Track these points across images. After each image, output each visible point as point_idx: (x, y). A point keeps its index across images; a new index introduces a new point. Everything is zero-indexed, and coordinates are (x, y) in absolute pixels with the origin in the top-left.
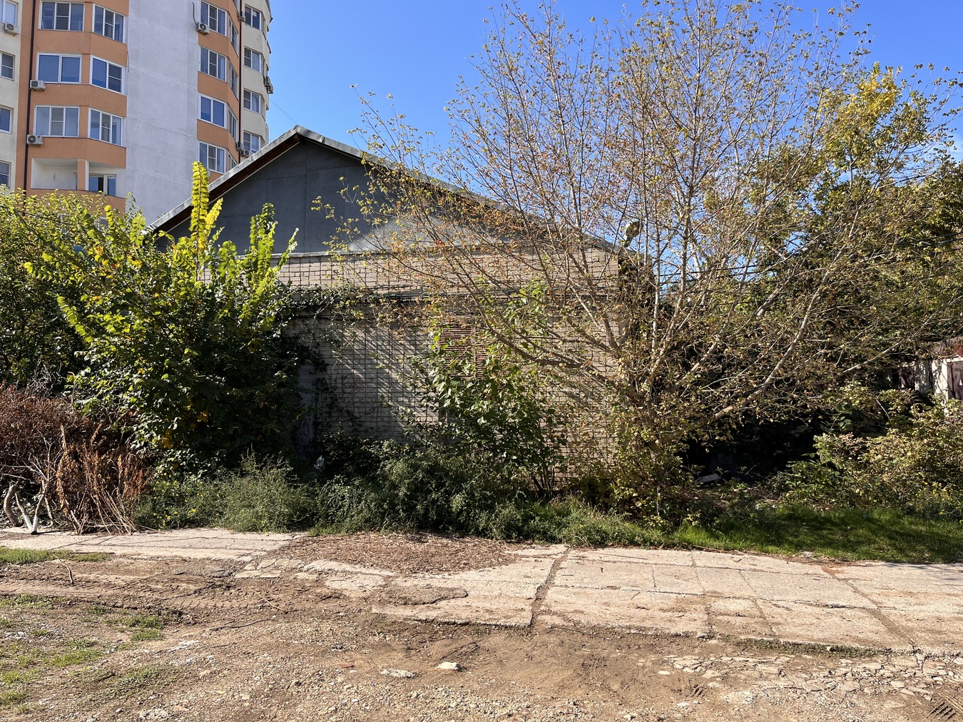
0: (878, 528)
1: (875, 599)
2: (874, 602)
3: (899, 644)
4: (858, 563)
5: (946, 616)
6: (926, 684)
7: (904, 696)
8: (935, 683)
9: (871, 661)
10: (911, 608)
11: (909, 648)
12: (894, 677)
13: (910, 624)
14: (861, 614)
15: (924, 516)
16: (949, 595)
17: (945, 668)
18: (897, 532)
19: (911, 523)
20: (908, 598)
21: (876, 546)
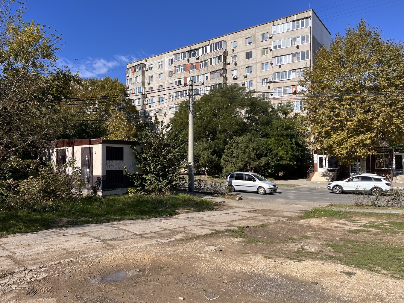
0: (19, 219)
1: (12, 250)
2: (11, 252)
3: (18, 268)
4: (8, 236)
5: (41, 252)
6: (27, 283)
7: (17, 291)
8: (31, 281)
9: (5, 279)
10: (27, 252)
11: (22, 269)
12: (14, 283)
13: (25, 259)
14: (4, 259)
15: (40, 211)
16: (44, 242)
17: (37, 274)
18: (27, 220)
19: (34, 215)
20: (27, 247)
21: (18, 227)
